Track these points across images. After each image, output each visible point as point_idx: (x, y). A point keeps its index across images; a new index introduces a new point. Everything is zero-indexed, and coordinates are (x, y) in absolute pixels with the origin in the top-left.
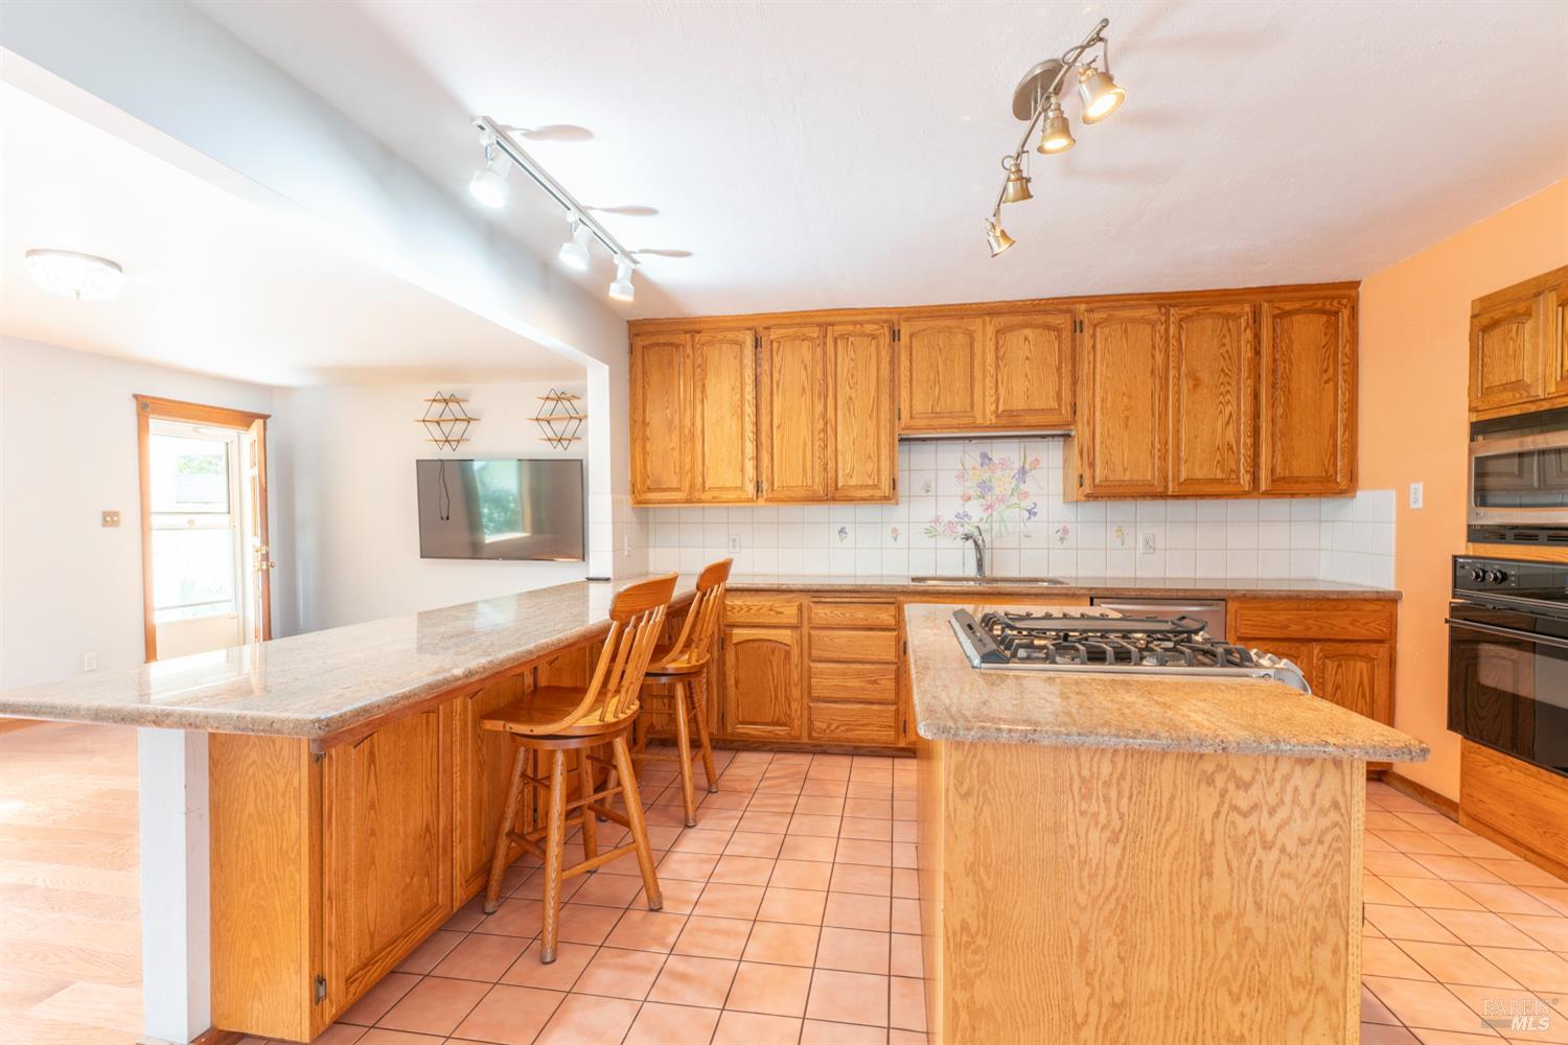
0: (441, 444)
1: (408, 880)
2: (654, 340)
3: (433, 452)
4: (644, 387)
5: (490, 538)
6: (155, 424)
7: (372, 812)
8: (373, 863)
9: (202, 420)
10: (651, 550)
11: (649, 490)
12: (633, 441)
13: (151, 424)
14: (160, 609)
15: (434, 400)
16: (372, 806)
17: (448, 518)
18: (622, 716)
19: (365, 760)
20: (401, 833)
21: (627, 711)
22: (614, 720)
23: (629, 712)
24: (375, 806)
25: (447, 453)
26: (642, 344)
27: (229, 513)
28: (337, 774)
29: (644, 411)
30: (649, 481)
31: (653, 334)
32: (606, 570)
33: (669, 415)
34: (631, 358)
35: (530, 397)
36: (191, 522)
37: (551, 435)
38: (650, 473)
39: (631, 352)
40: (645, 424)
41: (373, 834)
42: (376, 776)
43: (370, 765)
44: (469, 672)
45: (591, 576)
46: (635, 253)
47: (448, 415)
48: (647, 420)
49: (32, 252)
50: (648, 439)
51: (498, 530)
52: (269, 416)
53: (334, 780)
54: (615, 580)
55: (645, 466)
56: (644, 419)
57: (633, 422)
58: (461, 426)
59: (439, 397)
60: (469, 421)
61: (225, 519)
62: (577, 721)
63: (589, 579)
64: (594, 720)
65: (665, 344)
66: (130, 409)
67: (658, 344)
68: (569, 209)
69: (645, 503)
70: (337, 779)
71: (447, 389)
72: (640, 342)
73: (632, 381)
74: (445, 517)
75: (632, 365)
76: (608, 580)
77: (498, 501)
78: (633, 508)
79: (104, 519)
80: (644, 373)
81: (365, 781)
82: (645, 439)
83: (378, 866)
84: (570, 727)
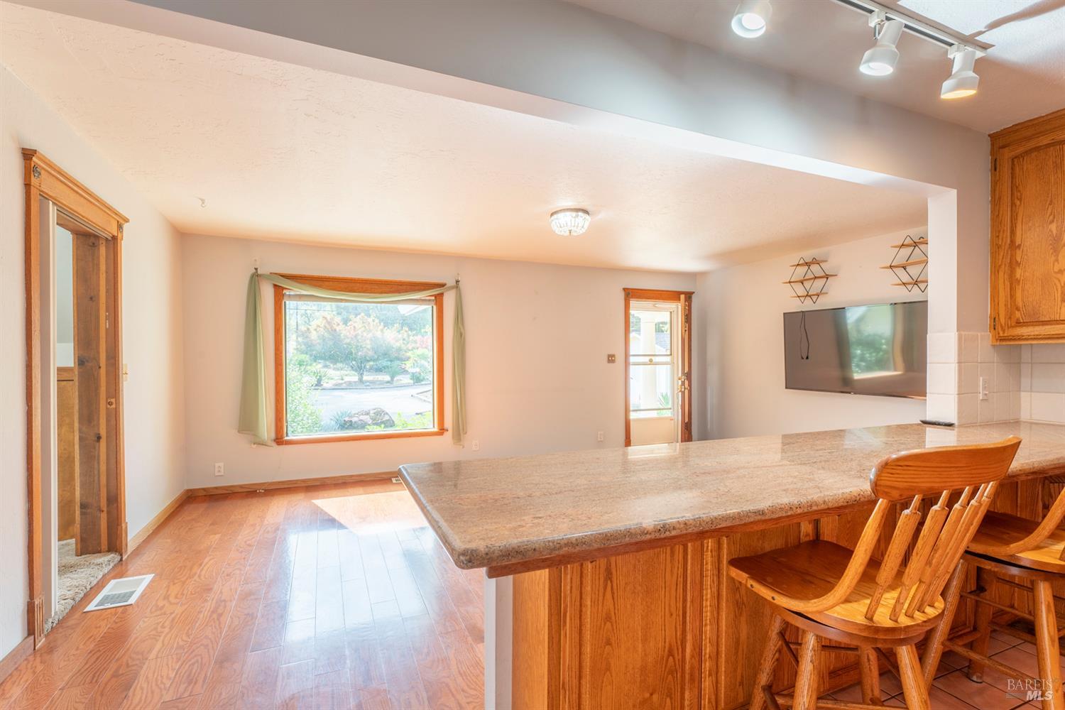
0: (802, 299)
1: (647, 695)
2: (1032, 144)
3: (796, 306)
4: (1013, 204)
5: (858, 375)
6: (633, 303)
7: (608, 624)
8: (608, 669)
9: (656, 299)
10: (1023, 394)
11: (1019, 324)
12: (995, 270)
13: (631, 304)
14: (634, 411)
15: (798, 265)
16: (608, 618)
17: (807, 358)
18: (904, 621)
19: (601, 576)
20: (640, 650)
21: (917, 615)
22: (889, 624)
23: (920, 618)
24: (610, 618)
25: (808, 305)
26: (1013, 154)
27: (671, 355)
28: (571, 582)
29: (1013, 232)
30: (1018, 314)
31: (1028, 139)
32: (951, 415)
33: (1054, 232)
34: (993, 175)
35: (884, 247)
36: (651, 360)
37: (906, 279)
38: (1020, 304)
39: (995, 168)
40: (1013, 246)
41: (608, 643)
42: (613, 593)
43: (606, 581)
44: (664, 527)
45: (928, 419)
46: (980, 33)
47: (810, 275)
48: (1018, 242)
49: (552, 215)
50: (1018, 264)
51: (869, 368)
52: (694, 293)
53: (569, 588)
54: (960, 426)
55: (1012, 296)
56: (1012, 242)
57: (995, 248)
58: (820, 283)
59: (802, 262)
60: (827, 277)
61: (668, 359)
62: (833, 607)
63: (925, 422)
64: (855, 613)
65: (1048, 146)
66: (622, 295)
67: (1037, 149)
68: (871, 12)
69: (1015, 340)
70: (571, 587)
71: (808, 254)
72: (1008, 154)
73: (996, 202)
74: (805, 357)
75: (995, 184)
76: (950, 425)
77: (870, 344)
78: (994, 346)
79: (609, 359)
80: (1014, 187)
81: (601, 594)
82: (1013, 265)
83: (614, 675)
84: (820, 612)
